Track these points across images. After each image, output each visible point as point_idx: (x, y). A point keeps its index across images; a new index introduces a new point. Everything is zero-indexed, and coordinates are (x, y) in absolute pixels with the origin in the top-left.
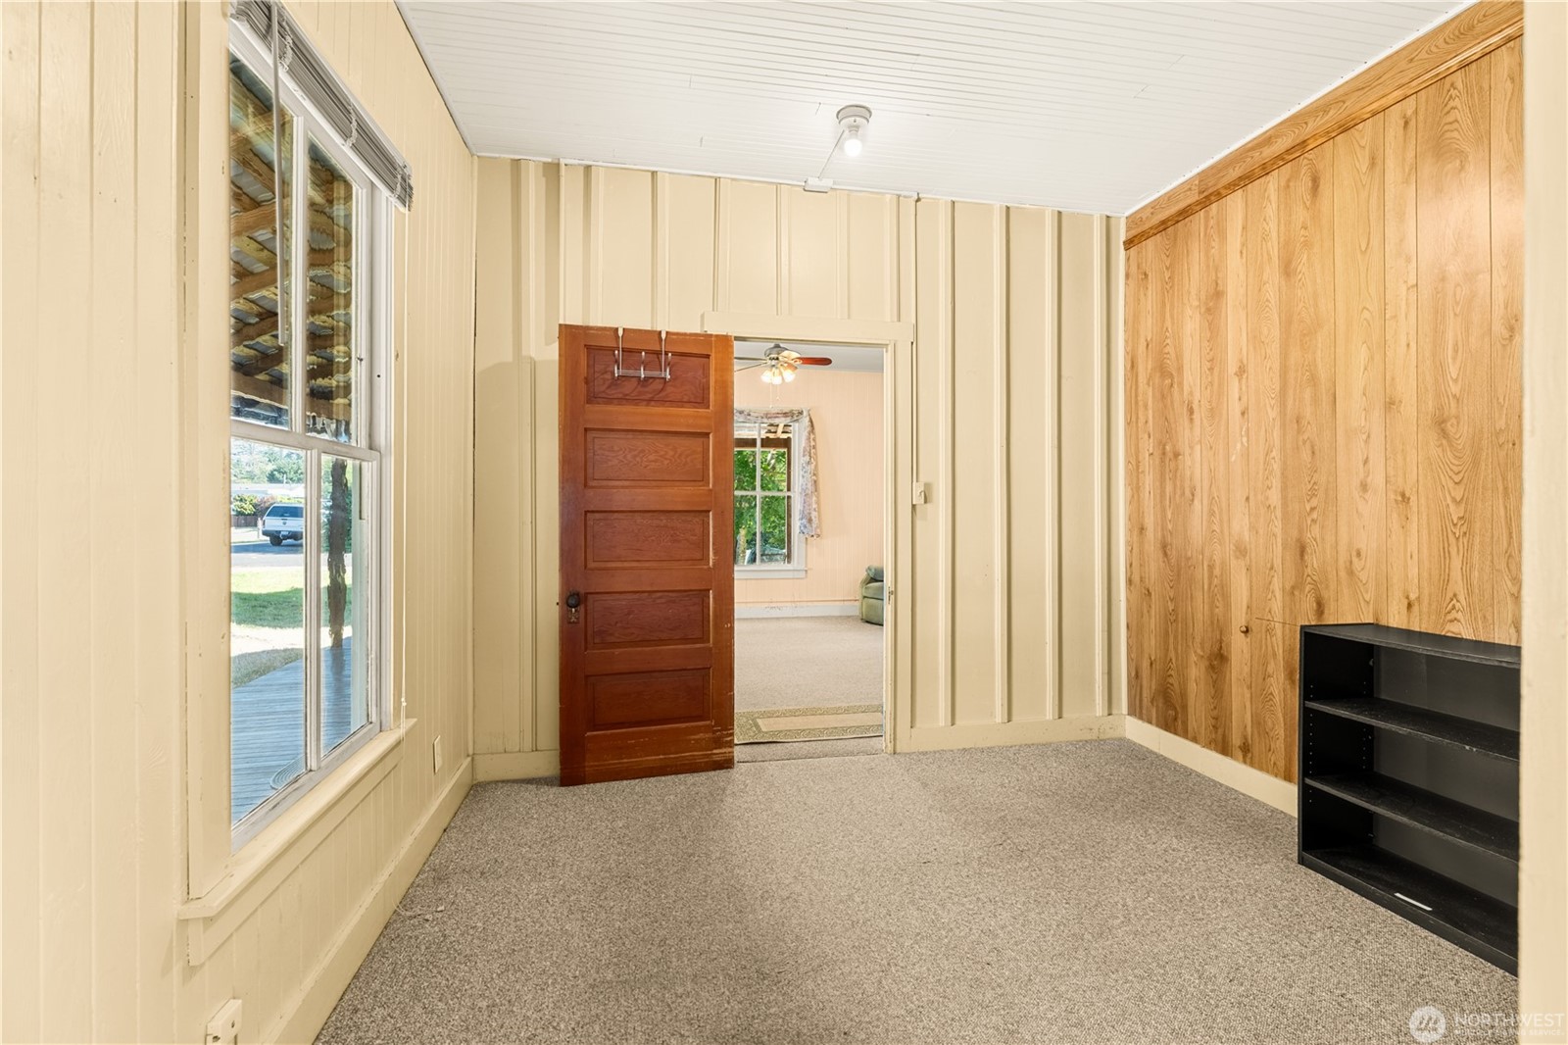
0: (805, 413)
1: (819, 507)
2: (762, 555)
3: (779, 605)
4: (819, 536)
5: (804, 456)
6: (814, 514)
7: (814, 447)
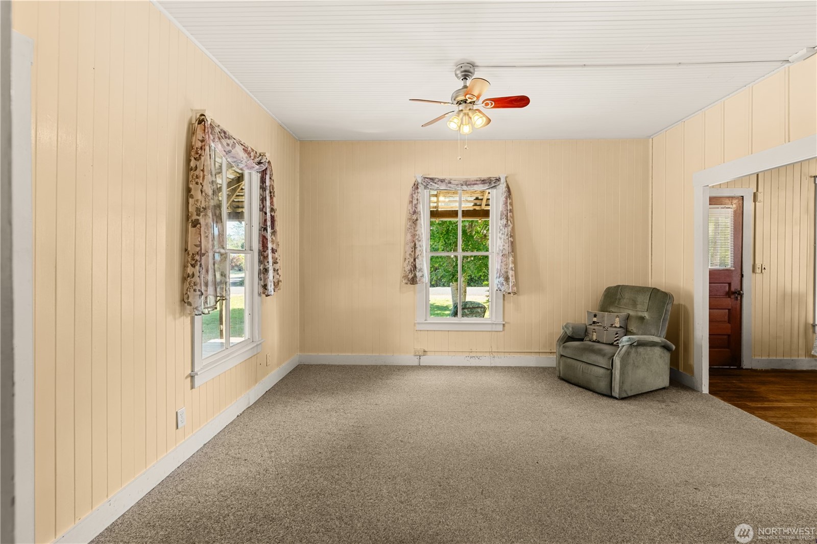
0: (503, 180)
1: (516, 266)
2: (463, 309)
3: (479, 355)
4: (515, 293)
5: (501, 219)
6: (511, 273)
7: (511, 211)
